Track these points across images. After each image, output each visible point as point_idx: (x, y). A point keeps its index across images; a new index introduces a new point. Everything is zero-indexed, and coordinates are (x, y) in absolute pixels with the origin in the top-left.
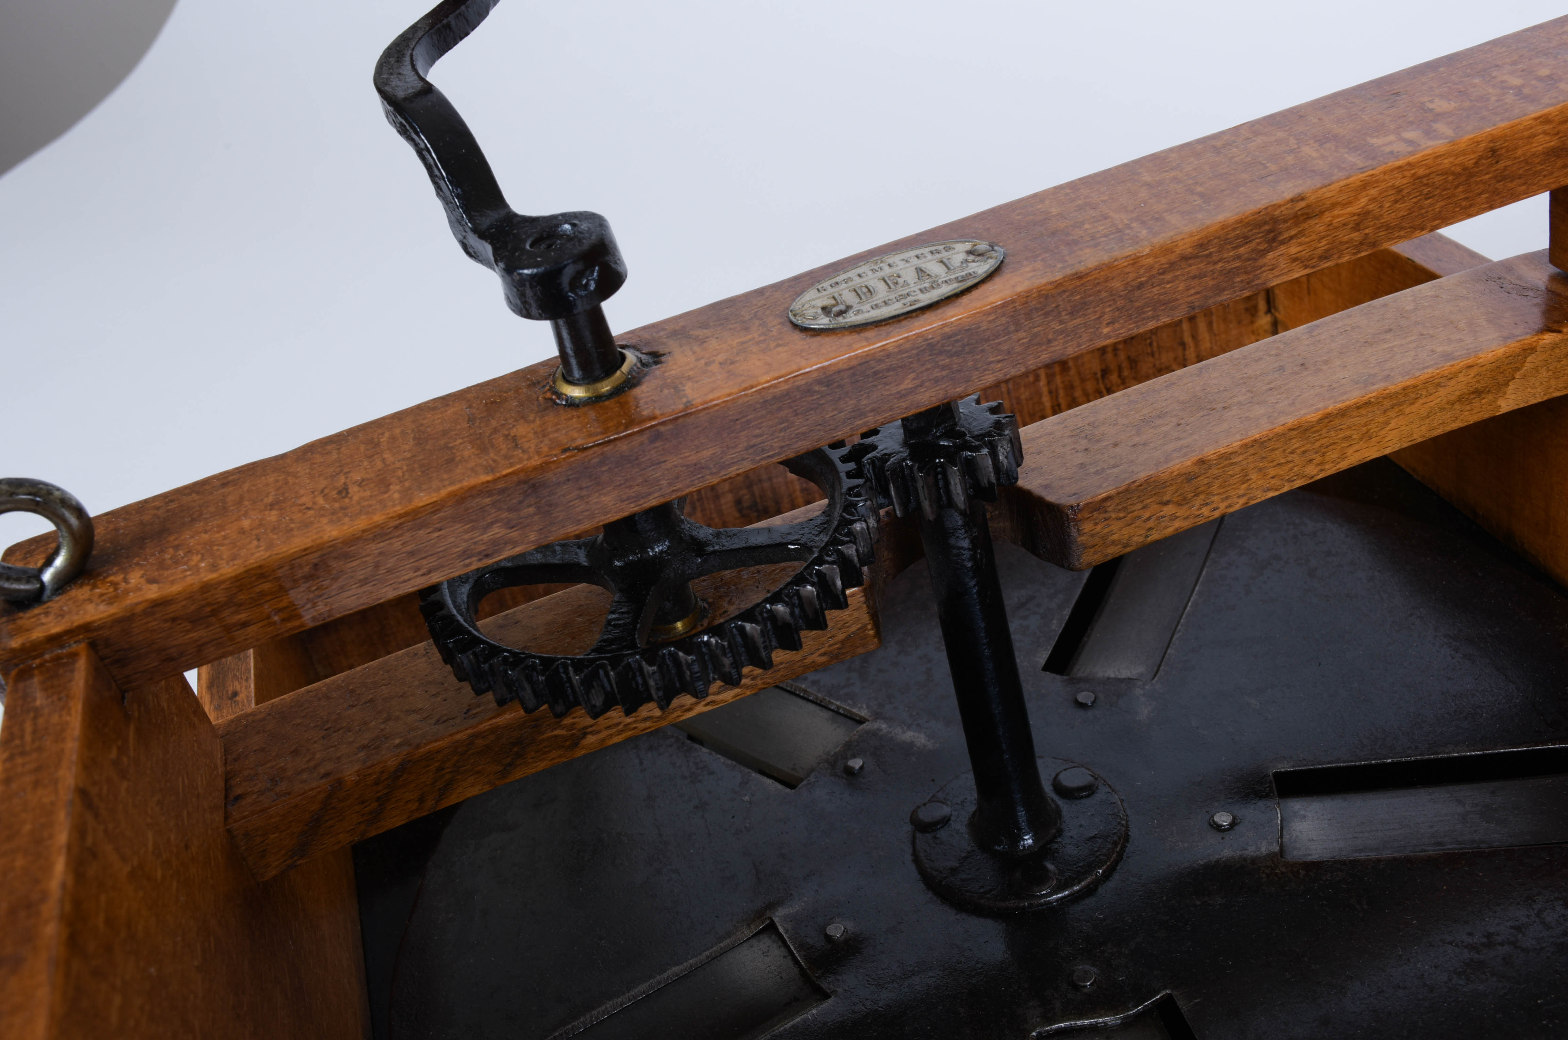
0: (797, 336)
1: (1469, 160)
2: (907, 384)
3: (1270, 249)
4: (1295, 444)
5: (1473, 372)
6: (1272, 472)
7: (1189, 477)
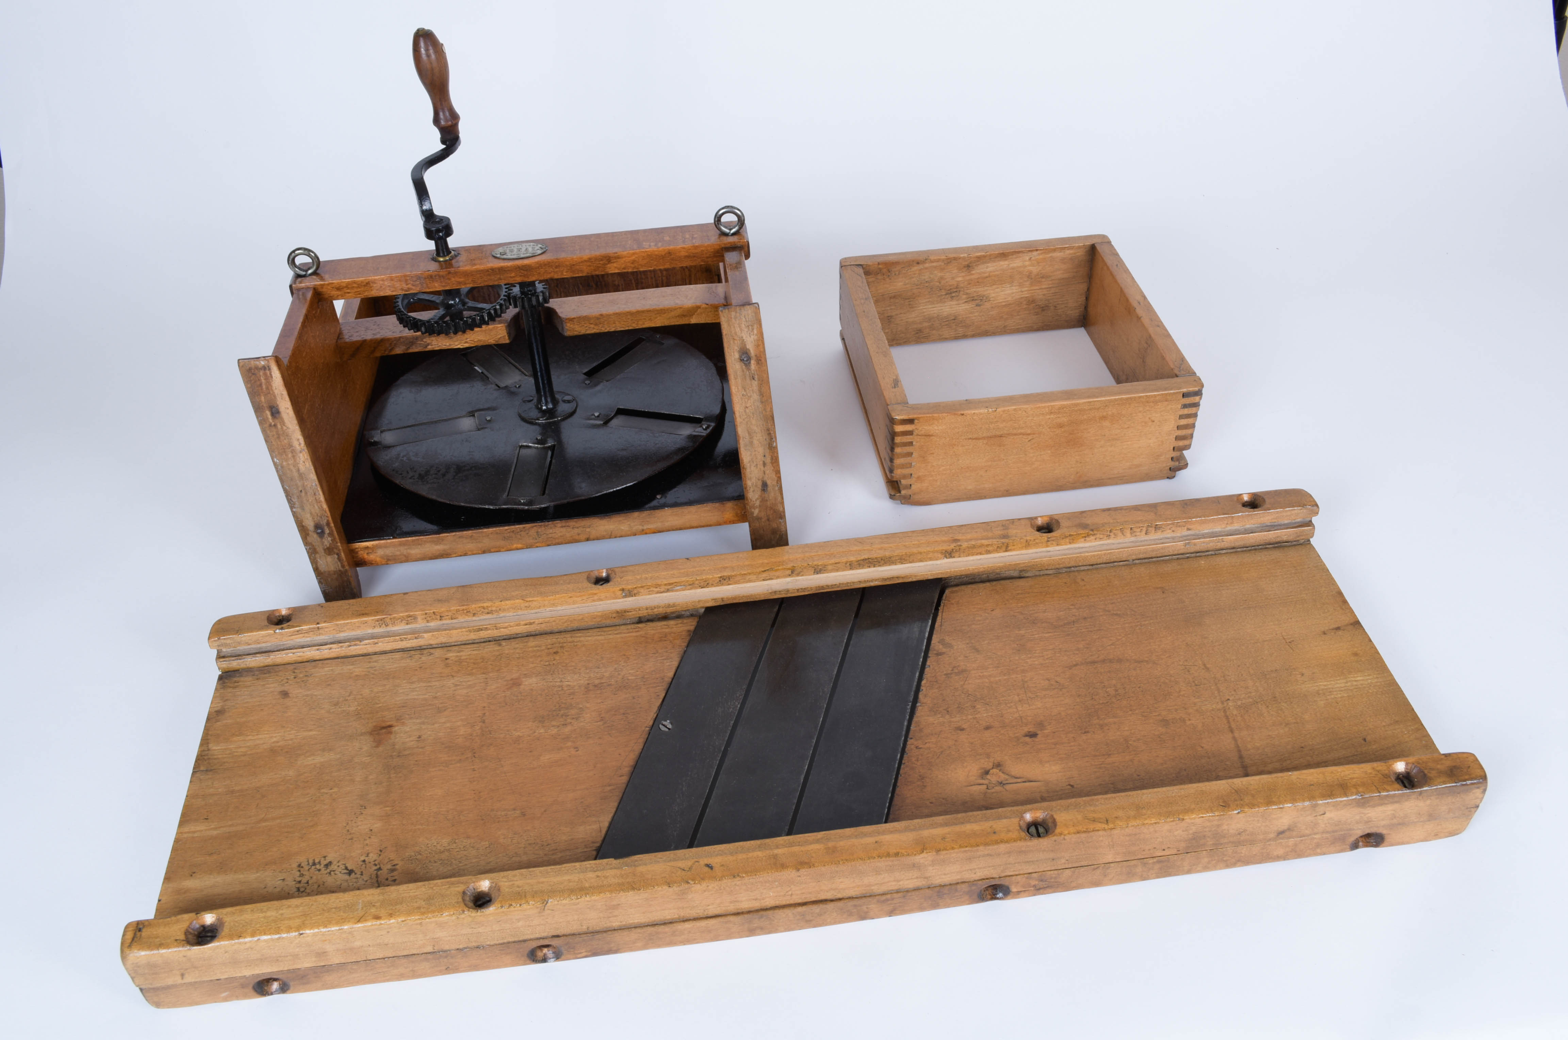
0: (493, 258)
1: (663, 253)
2: (513, 275)
3: (608, 264)
4: (629, 317)
5: (682, 310)
6: (622, 323)
7: (598, 318)
